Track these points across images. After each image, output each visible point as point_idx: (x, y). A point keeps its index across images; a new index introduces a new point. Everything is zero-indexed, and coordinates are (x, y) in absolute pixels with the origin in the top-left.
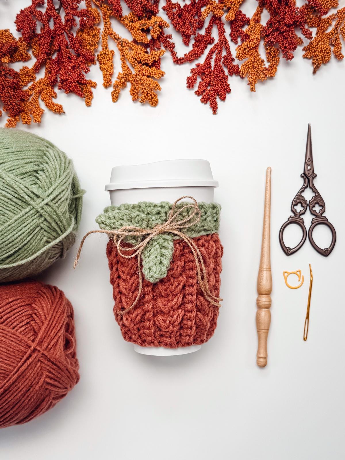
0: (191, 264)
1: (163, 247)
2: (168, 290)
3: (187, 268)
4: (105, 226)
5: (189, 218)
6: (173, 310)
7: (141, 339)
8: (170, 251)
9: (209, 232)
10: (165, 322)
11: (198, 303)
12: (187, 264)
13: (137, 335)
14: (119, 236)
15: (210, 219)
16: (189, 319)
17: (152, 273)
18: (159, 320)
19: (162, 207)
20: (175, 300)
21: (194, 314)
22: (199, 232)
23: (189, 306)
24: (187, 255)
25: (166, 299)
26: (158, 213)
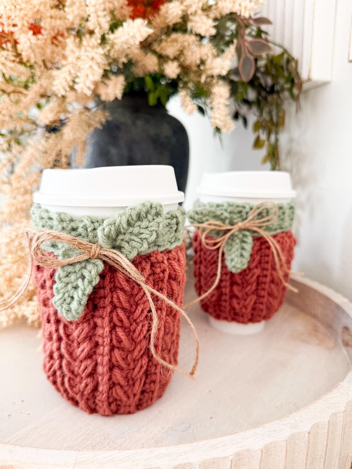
0: (266, 258)
1: (243, 242)
4: (194, 220)
8: (249, 245)
9: (284, 230)
14: (204, 230)
17: (233, 264)
19: (244, 207)
22: (275, 230)
24: (263, 251)
26: (240, 212)
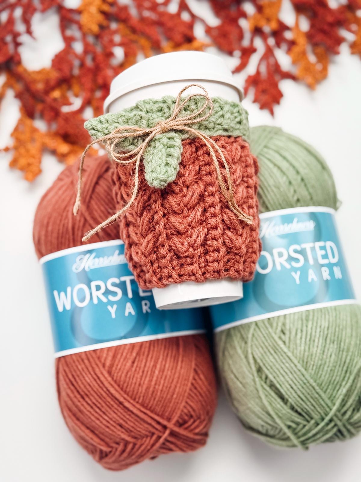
1: (168, 147)
2: (182, 204)
3: (203, 173)
4: (96, 132)
5: (199, 112)
6: (192, 228)
7: (156, 276)
8: (177, 149)
10: (183, 244)
11: (226, 218)
12: (203, 168)
13: (151, 272)
15: (228, 115)
16: (214, 239)
18: (175, 242)
19: (164, 102)
20: (192, 215)
21: (220, 231)
23: (213, 221)
24: (201, 158)
25: (180, 216)
